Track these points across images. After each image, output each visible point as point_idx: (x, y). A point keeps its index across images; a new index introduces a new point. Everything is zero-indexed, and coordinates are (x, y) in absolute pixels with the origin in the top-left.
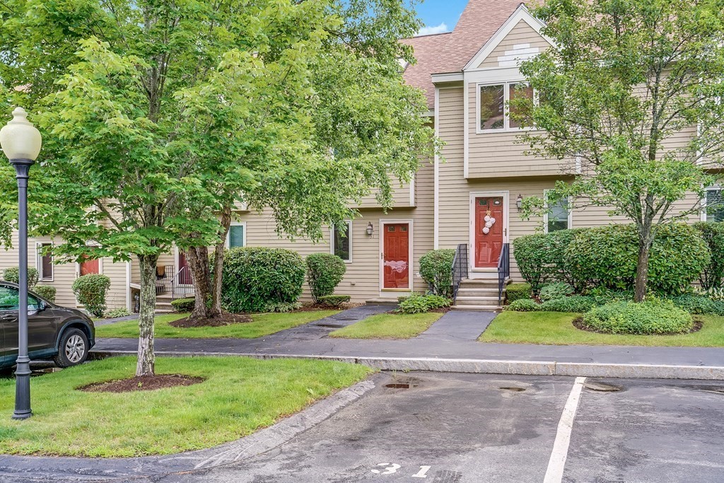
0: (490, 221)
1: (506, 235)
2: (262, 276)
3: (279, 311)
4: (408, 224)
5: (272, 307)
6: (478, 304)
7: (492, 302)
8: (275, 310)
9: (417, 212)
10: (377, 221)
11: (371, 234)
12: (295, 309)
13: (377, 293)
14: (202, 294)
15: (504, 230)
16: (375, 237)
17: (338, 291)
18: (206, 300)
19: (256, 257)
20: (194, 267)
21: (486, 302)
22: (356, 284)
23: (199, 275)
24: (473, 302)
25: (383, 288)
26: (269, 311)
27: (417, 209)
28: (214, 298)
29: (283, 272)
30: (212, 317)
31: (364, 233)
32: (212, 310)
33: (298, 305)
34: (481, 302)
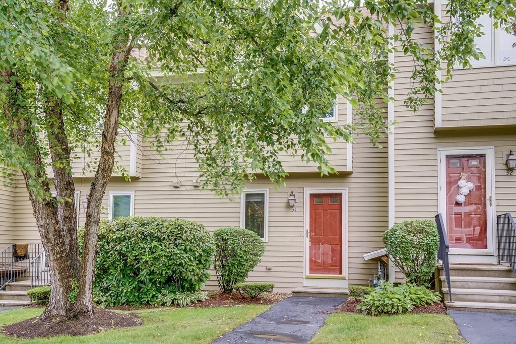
0: (466, 186)
1: (491, 205)
2: (156, 254)
3: (178, 305)
4: (340, 195)
5: (168, 299)
6: (485, 301)
7: (507, 299)
8: (173, 303)
9: (352, 179)
10: (301, 190)
11: (292, 207)
12: (199, 301)
13: (300, 280)
14: (61, 280)
15: (488, 198)
16: (298, 209)
17: (254, 278)
18: (68, 289)
19: (148, 229)
20: (51, 236)
21: (497, 298)
22: (273, 269)
23: (57, 249)
24: (477, 298)
25: (308, 274)
26: (164, 304)
27: (353, 175)
28: (82, 288)
29: (185, 250)
30: (76, 317)
31: (284, 205)
32: (77, 307)
33: (204, 296)
34: (489, 298)
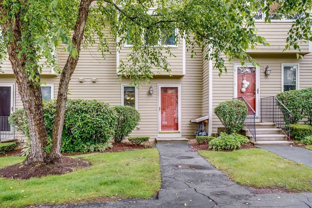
0: (246, 84)
1: (258, 93)
2: (85, 121)
3: (99, 151)
4: (177, 88)
5: (92, 148)
6: (269, 140)
7: (279, 138)
8: (95, 150)
9: (184, 79)
10: (156, 85)
11: (151, 94)
12: (109, 148)
13: (156, 134)
14: (40, 138)
15: (256, 90)
16: (154, 96)
17: (134, 134)
18: (45, 144)
19: (79, 106)
20: (33, 108)
21: (274, 139)
22: (141, 129)
23: (37, 117)
24: (265, 139)
25: (160, 131)
26: (89, 151)
27: (184, 77)
28: (54, 143)
29: (103, 119)
30: (52, 162)
31: (146, 93)
32: (52, 156)
33: (110, 145)
34: (271, 139)
